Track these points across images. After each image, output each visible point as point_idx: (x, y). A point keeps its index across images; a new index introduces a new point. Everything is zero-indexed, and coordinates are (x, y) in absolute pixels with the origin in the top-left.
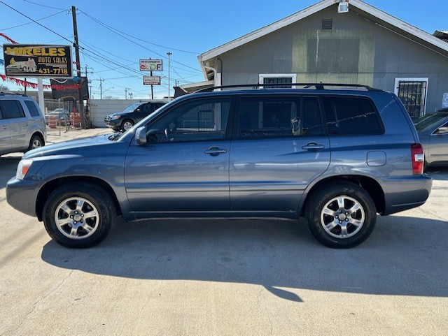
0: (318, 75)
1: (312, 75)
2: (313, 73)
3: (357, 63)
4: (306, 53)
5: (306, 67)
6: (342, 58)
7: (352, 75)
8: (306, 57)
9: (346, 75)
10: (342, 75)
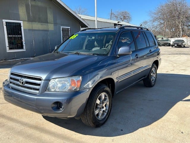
0: (33, 23)
1: (30, 22)
2: (30, 21)
3: (47, 18)
4: (25, 11)
5: (27, 18)
6: (41, 15)
7: (46, 24)
8: (26, 13)
9: (44, 24)
10: (42, 23)
